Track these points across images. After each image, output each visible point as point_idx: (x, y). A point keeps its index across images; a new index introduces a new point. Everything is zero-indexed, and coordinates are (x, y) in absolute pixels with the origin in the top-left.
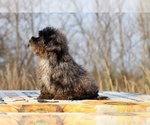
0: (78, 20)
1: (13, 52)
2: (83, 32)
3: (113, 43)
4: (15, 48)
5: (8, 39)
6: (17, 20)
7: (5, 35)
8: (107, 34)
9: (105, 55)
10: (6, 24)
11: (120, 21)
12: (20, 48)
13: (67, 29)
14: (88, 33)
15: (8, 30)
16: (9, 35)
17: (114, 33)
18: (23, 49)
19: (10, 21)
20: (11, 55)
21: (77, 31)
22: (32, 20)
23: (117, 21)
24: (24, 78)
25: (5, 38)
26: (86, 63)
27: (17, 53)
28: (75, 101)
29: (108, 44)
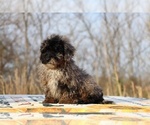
0: (86, 25)
1: (22, 57)
2: (92, 38)
3: (122, 48)
4: (23, 53)
5: (17, 44)
6: (26, 26)
7: (14, 41)
8: (115, 40)
9: (114, 61)
10: (15, 29)
11: (130, 26)
12: (28, 53)
13: (75, 34)
14: (96, 38)
15: (17, 36)
16: (18, 41)
17: (123, 38)
18: (32, 54)
19: (19, 27)
20: (20, 60)
21: (85, 37)
22: (41, 26)
23: (126, 26)
24: (32, 83)
25: (14, 44)
26: (94, 69)
27: (26, 59)
28: (80, 105)
29: (116, 50)
